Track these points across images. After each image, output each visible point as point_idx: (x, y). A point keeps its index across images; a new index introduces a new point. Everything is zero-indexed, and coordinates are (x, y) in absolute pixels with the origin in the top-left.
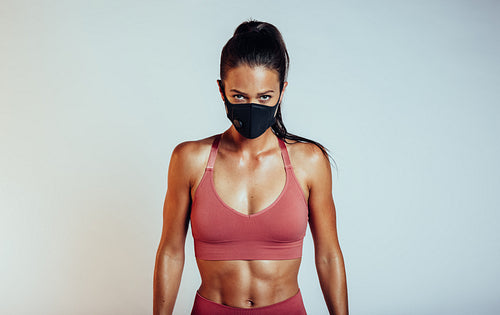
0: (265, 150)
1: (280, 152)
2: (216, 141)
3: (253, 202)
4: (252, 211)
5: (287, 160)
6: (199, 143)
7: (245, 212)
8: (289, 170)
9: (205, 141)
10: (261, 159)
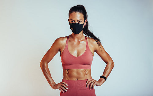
0: (81, 40)
1: (85, 40)
2: (68, 37)
3: (78, 53)
4: (78, 55)
5: (87, 43)
6: (63, 38)
7: (76, 56)
8: (87, 45)
9: (65, 37)
10: (80, 42)
